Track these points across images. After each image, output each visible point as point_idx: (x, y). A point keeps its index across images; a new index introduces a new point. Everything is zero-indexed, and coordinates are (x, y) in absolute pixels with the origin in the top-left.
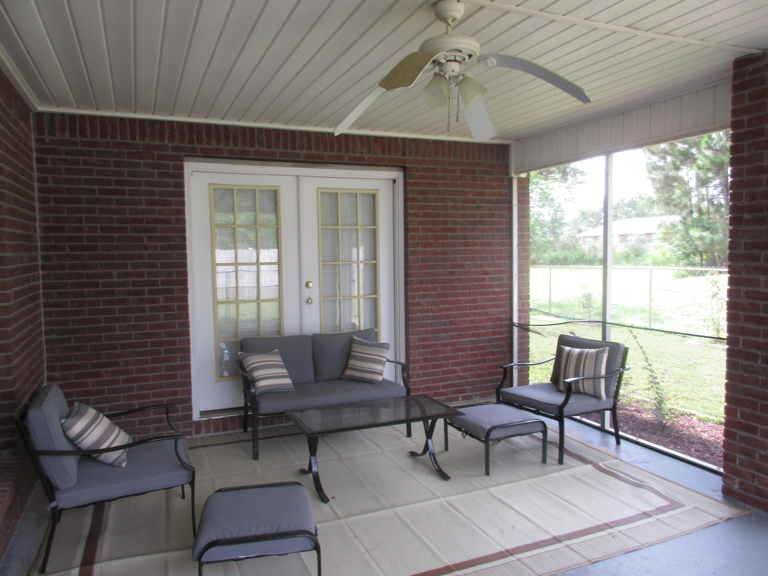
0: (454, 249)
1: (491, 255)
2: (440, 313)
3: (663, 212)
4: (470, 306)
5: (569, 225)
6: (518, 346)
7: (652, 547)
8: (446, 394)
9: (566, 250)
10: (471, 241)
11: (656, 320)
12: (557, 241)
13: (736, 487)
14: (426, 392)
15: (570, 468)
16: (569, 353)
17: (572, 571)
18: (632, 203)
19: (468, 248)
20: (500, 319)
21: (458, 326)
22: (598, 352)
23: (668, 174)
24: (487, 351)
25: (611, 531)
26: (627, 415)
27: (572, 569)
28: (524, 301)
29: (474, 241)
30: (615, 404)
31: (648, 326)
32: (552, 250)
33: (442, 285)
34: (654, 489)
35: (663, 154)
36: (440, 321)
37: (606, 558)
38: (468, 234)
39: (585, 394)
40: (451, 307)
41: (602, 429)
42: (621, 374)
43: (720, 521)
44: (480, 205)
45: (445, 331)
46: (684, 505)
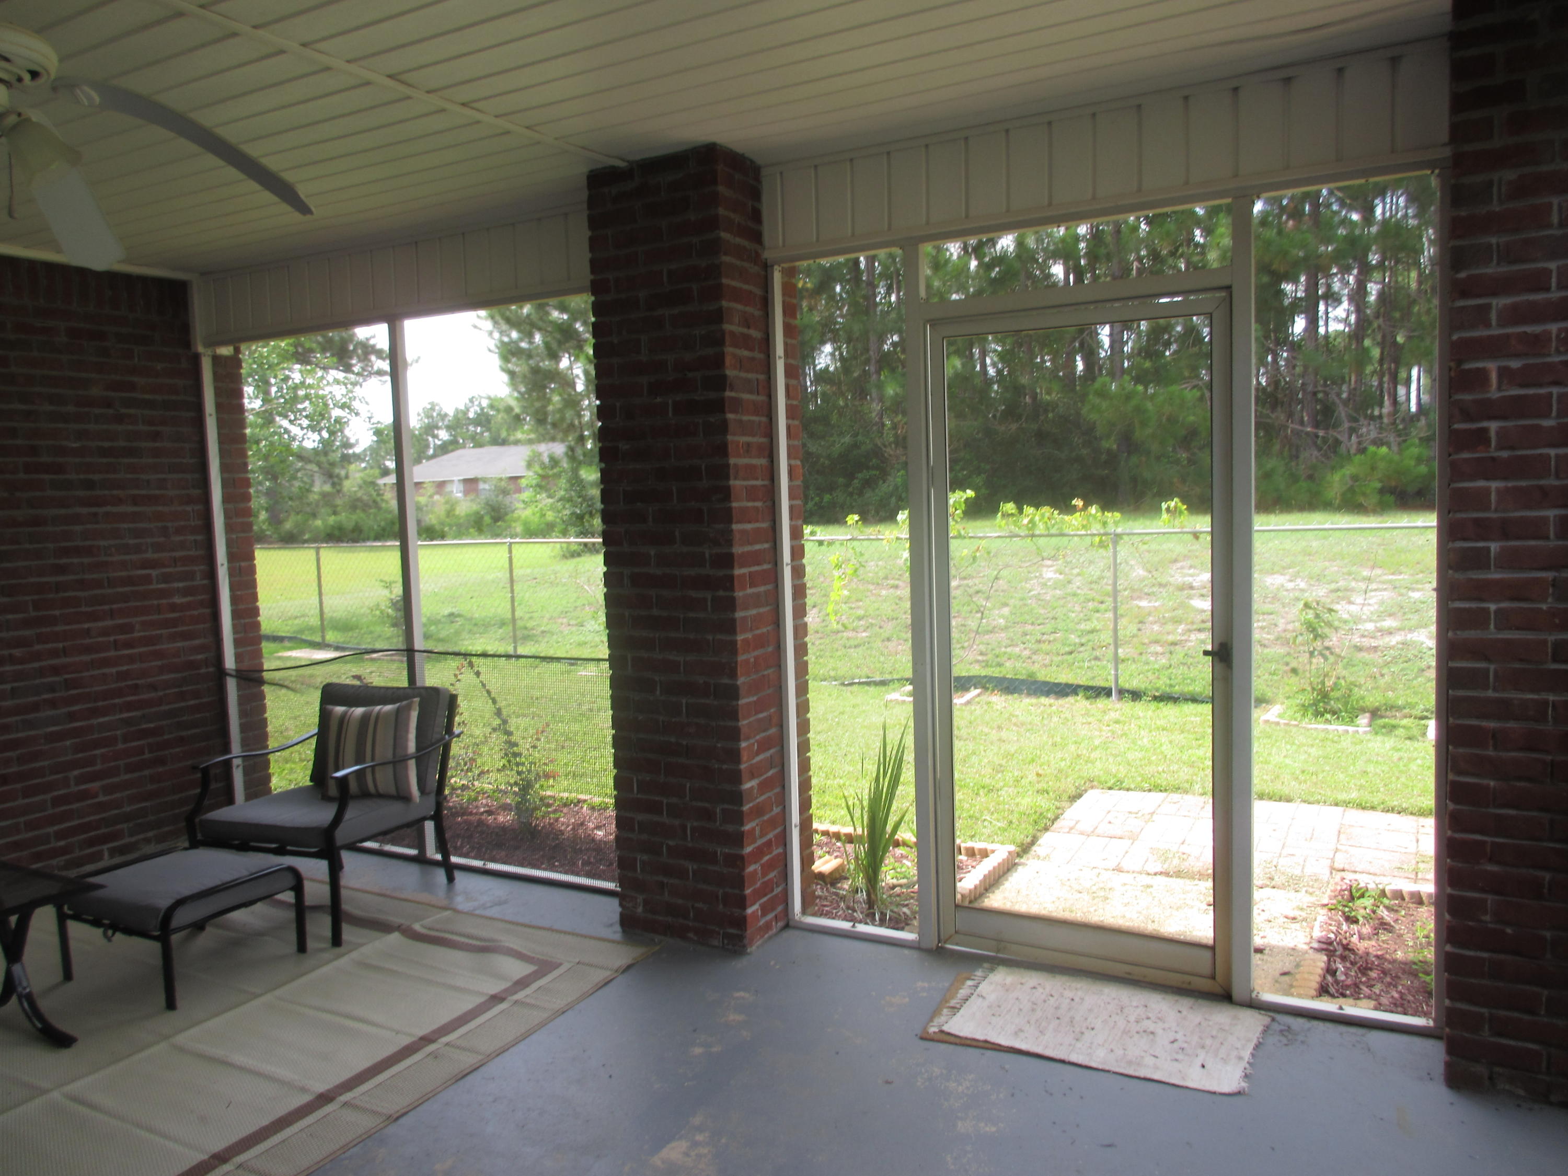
0: (63, 511)
1: (160, 524)
2: (36, 665)
3: (532, 436)
4: (115, 641)
5: (363, 460)
6: (240, 718)
7: (506, 1054)
8: (64, 851)
9: (358, 511)
10: (106, 492)
11: (526, 638)
12: (339, 491)
13: (640, 909)
14: (13, 856)
15: (356, 949)
16: (343, 718)
17: (355, 1149)
18: (483, 418)
19: (101, 510)
20: (192, 665)
21: (88, 690)
22: (398, 711)
23: (537, 365)
24: (166, 737)
25: (432, 1048)
26: (468, 823)
27: (355, 1145)
28: (247, 621)
29: (115, 492)
30: (439, 806)
31: (511, 652)
32: (329, 510)
33: (36, 597)
34: (512, 949)
35: (527, 327)
36: (37, 681)
37: (420, 1101)
38: (96, 477)
39: (380, 796)
40: (64, 647)
41: (421, 860)
42: (447, 748)
43: (616, 975)
44: (123, 411)
45: (53, 704)
46: (561, 964)
